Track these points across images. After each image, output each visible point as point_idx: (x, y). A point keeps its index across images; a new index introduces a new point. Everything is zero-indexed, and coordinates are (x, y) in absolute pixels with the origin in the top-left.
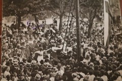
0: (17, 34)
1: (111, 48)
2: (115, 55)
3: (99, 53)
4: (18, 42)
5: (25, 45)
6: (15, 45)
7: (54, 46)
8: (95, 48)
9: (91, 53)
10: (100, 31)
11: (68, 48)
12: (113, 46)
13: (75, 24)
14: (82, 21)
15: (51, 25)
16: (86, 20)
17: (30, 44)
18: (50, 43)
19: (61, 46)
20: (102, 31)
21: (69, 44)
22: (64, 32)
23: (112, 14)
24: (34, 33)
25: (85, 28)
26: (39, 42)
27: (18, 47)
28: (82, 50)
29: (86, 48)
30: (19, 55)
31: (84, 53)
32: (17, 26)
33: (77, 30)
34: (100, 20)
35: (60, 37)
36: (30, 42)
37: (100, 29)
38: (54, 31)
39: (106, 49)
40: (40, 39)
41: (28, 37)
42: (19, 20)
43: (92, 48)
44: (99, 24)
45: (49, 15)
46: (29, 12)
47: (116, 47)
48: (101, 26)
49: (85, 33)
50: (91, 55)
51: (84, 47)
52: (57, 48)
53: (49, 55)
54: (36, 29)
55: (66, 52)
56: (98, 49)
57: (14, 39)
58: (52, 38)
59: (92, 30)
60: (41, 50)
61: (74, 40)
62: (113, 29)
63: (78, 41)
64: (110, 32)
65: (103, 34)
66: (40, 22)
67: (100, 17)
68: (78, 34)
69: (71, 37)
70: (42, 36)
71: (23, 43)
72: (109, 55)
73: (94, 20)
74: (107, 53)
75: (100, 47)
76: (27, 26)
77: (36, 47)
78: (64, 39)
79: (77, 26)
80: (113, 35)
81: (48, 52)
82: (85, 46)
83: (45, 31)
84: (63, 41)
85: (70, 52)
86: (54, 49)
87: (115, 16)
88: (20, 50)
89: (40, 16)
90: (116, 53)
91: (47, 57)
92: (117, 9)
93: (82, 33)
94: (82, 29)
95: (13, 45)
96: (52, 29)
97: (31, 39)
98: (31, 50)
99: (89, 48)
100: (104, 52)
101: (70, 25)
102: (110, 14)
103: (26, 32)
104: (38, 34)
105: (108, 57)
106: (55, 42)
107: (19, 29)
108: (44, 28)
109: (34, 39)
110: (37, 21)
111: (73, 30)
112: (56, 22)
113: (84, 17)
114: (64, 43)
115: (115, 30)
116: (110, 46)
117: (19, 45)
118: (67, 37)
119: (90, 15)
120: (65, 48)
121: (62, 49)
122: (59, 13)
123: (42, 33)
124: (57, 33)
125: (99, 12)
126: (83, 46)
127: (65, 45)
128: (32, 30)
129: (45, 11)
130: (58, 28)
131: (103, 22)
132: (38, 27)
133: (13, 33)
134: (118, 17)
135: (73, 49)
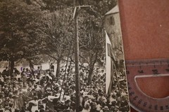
0: (10, 81)
1: (113, 97)
2: (118, 104)
3: (100, 102)
4: (10, 91)
5: (18, 93)
6: (7, 94)
7: (50, 94)
8: (96, 96)
9: (91, 102)
10: (102, 78)
11: (65, 96)
12: (115, 94)
13: (74, 70)
14: (82, 66)
15: (47, 71)
16: (86, 65)
17: (24, 93)
18: (46, 91)
19: (58, 95)
20: (104, 77)
21: (67, 92)
22: (61, 78)
23: (114, 58)
24: (29, 80)
25: (85, 74)
26: (33, 90)
27: (10, 96)
28: (81, 99)
29: (86, 97)
30: (11, 106)
31: (83, 102)
32: (10, 72)
33: (77, 76)
34: (101, 64)
35: (57, 84)
36: (23, 90)
37: (102, 74)
38: (50, 78)
39: (108, 98)
40: (35, 86)
41: (22, 85)
42: (12, 66)
43: (92, 97)
44: (101, 70)
45: (46, 60)
46: (23, 56)
47: (119, 95)
48: (103, 71)
49: (85, 80)
50: (91, 104)
51: (84, 96)
52: (54, 97)
53: (44, 105)
54: (30, 76)
55: (63, 102)
56: (99, 97)
57: (5, 87)
58: (48, 85)
59: (92, 76)
60: (35, 99)
61: (73, 88)
62: (115, 75)
63: (77, 89)
64: (112, 78)
65: (105, 80)
66: (36, 68)
67: (102, 61)
68: (77, 81)
69: (70, 84)
70: (37, 83)
71: (16, 92)
72: (110, 104)
73: (95, 64)
74: (108, 102)
75: (101, 95)
76: (21, 72)
77: (30, 96)
78: (62, 86)
79: (77, 72)
80: (116, 82)
81: (44, 101)
82: (85, 94)
83: (41, 77)
84: (60, 89)
85: (68, 101)
86: (50, 98)
87: (118, 60)
88: (12, 100)
89: (35, 61)
90: (118, 102)
91: (43, 107)
92: (120, 52)
93: (81, 79)
94: (82, 74)
95: (5, 93)
96: (48, 75)
97: (24, 86)
98: (25, 99)
99: (89, 96)
100: (106, 101)
101: (68, 70)
102: (112, 58)
103: (19, 79)
104: (32, 81)
105: (109, 106)
106: (51, 90)
107: (12, 76)
108: (39, 74)
109: (28, 87)
110: (31, 66)
111: (72, 77)
112: (52, 67)
113: (84, 61)
114: (61, 91)
115: (118, 76)
116: (112, 94)
117: (12, 93)
118: (65, 84)
119: (91, 59)
120: (62, 97)
121: (59, 98)
122: (57, 57)
123: (37, 80)
124: (53, 80)
125: (100, 56)
126: (82, 94)
127: (63, 93)
128: (27, 76)
129: (41, 55)
130: (55, 74)
131: (104, 68)
132: (33, 73)
133: (5, 80)
134: (122, 61)
135: (72, 98)
